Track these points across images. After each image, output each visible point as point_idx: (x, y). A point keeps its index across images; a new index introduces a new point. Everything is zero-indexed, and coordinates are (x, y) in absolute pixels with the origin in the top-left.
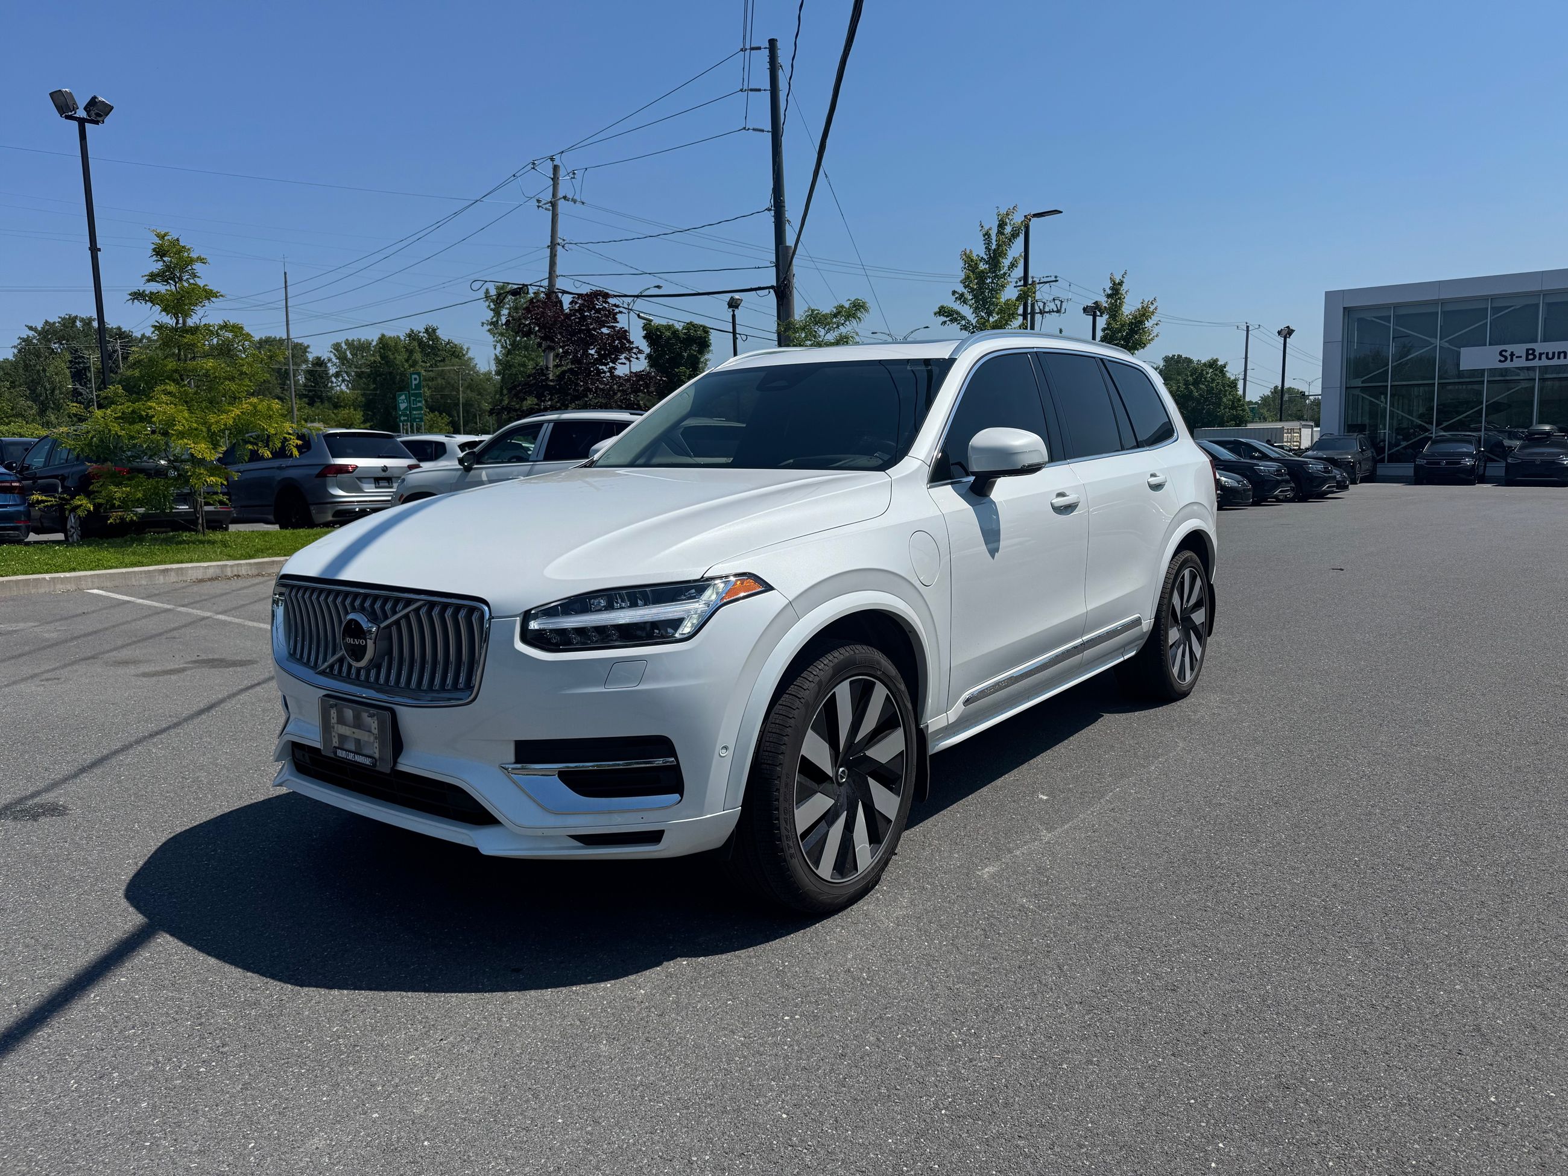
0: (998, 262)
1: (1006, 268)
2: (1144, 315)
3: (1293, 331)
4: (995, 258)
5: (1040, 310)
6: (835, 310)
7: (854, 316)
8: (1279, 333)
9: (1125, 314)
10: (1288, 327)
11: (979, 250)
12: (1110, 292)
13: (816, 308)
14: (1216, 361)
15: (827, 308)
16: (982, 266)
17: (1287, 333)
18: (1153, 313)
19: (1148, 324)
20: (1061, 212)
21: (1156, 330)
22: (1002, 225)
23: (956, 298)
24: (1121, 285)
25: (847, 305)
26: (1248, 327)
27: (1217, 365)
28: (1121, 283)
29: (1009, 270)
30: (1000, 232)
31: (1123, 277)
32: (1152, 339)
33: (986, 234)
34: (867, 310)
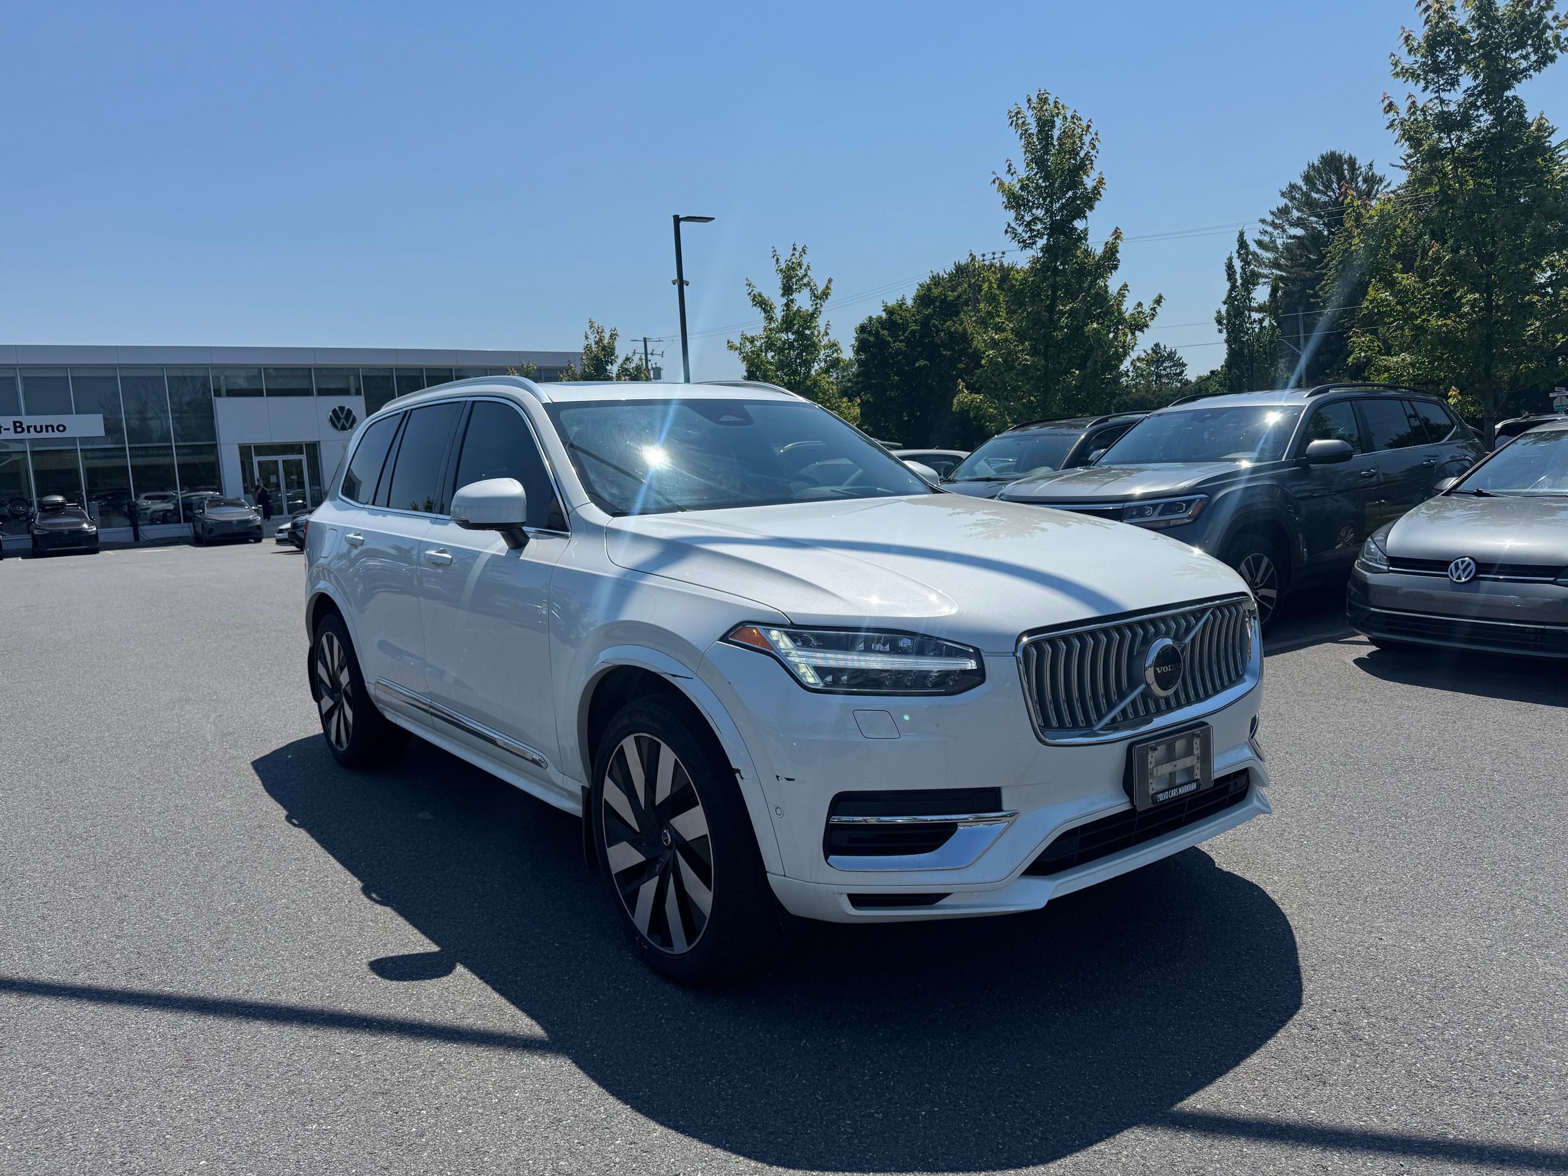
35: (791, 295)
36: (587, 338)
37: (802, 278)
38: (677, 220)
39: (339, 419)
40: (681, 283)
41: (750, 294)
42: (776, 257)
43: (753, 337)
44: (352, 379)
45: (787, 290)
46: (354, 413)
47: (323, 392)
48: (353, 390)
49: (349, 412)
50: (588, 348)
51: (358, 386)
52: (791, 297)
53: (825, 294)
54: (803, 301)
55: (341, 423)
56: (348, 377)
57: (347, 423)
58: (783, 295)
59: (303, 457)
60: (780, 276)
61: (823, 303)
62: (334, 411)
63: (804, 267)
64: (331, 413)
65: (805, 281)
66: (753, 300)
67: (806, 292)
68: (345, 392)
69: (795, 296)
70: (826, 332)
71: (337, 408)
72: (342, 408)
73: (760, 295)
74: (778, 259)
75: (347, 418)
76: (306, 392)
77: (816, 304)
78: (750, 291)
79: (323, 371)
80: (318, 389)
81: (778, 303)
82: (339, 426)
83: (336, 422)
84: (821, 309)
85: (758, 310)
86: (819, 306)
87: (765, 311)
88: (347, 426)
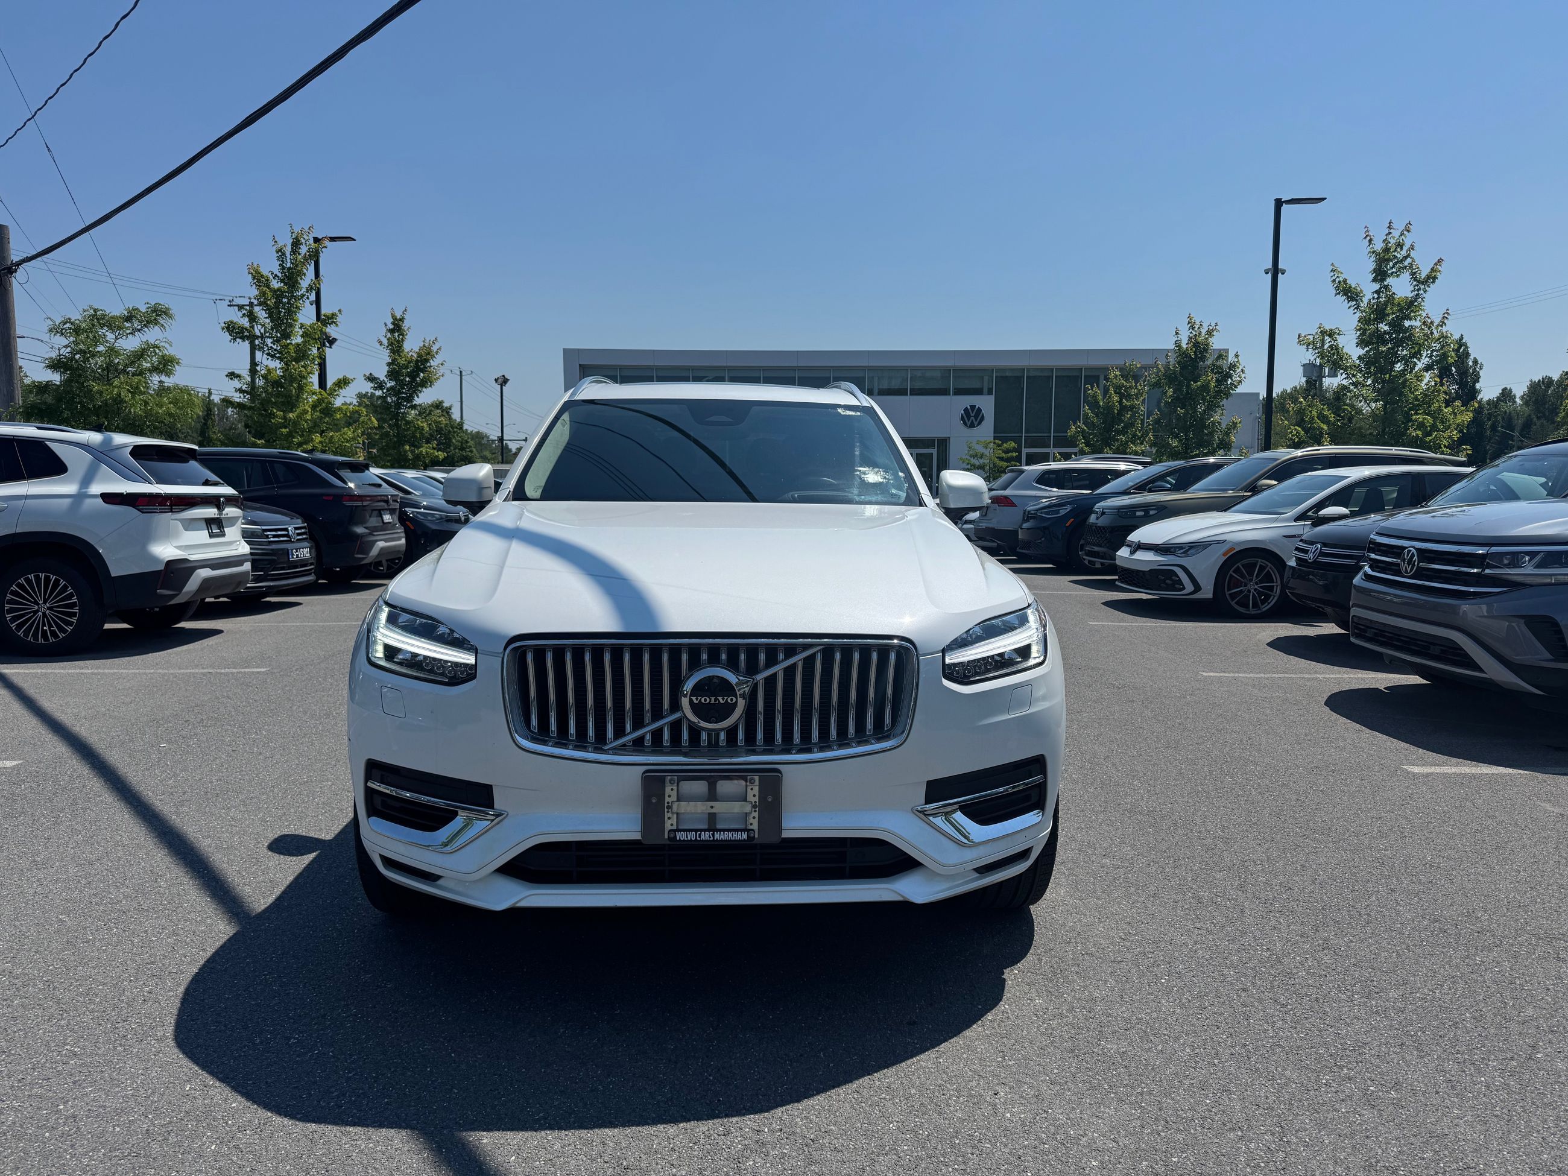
0: (297, 282)
1: (304, 290)
2: (429, 354)
3: (508, 380)
4: (291, 277)
5: (261, 333)
6: (126, 313)
7: (156, 322)
8: (496, 380)
9: (406, 351)
10: (503, 376)
11: (270, 266)
12: (392, 327)
13: (100, 308)
14: (441, 402)
15: (116, 309)
16: (275, 284)
17: (503, 381)
18: (437, 352)
19: (433, 363)
20: (355, 240)
21: (442, 370)
22: (296, 244)
23: (244, 314)
24: (403, 322)
25: (143, 309)
26: (461, 372)
27: (443, 406)
28: (402, 320)
29: (307, 292)
30: (295, 251)
31: (404, 313)
32: (438, 378)
33: (280, 250)
34: (171, 317)
35: (1385, 280)
36: (1177, 334)
37: (1402, 261)
38: (1279, 203)
39: (969, 416)
40: (1275, 271)
41: (1334, 281)
42: (1368, 238)
43: (1331, 330)
44: (986, 378)
45: (1380, 275)
46: (983, 411)
47: (959, 392)
48: (985, 390)
49: (979, 410)
50: (1178, 344)
51: (991, 387)
52: (1385, 283)
53: (1431, 278)
54: (1401, 287)
55: (970, 421)
56: (982, 378)
57: (976, 420)
58: (1375, 280)
59: (934, 451)
60: (1373, 259)
61: (1428, 289)
62: (966, 410)
63: (1405, 248)
64: (963, 412)
65: (1406, 263)
66: (1337, 288)
67: (1406, 276)
68: (978, 392)
69: (1389, 281)
70: (1443, 322)
71: (969, 407)
72: (973, 407)
73: (1345, 281)
74: (1370, 241)
75: (976, 417)
76: (944, 392)
77: (1418, 290)
78: (1334, 278)
79: (960, 372)
80: (955, 389)
81: (1368, 289)
82: (969, 424)
83: (967, 421)
84: (1424, 295)
85: (1341, 298)
86: (1421, 292)
87: (1350, 299)
88: (976, 424)
